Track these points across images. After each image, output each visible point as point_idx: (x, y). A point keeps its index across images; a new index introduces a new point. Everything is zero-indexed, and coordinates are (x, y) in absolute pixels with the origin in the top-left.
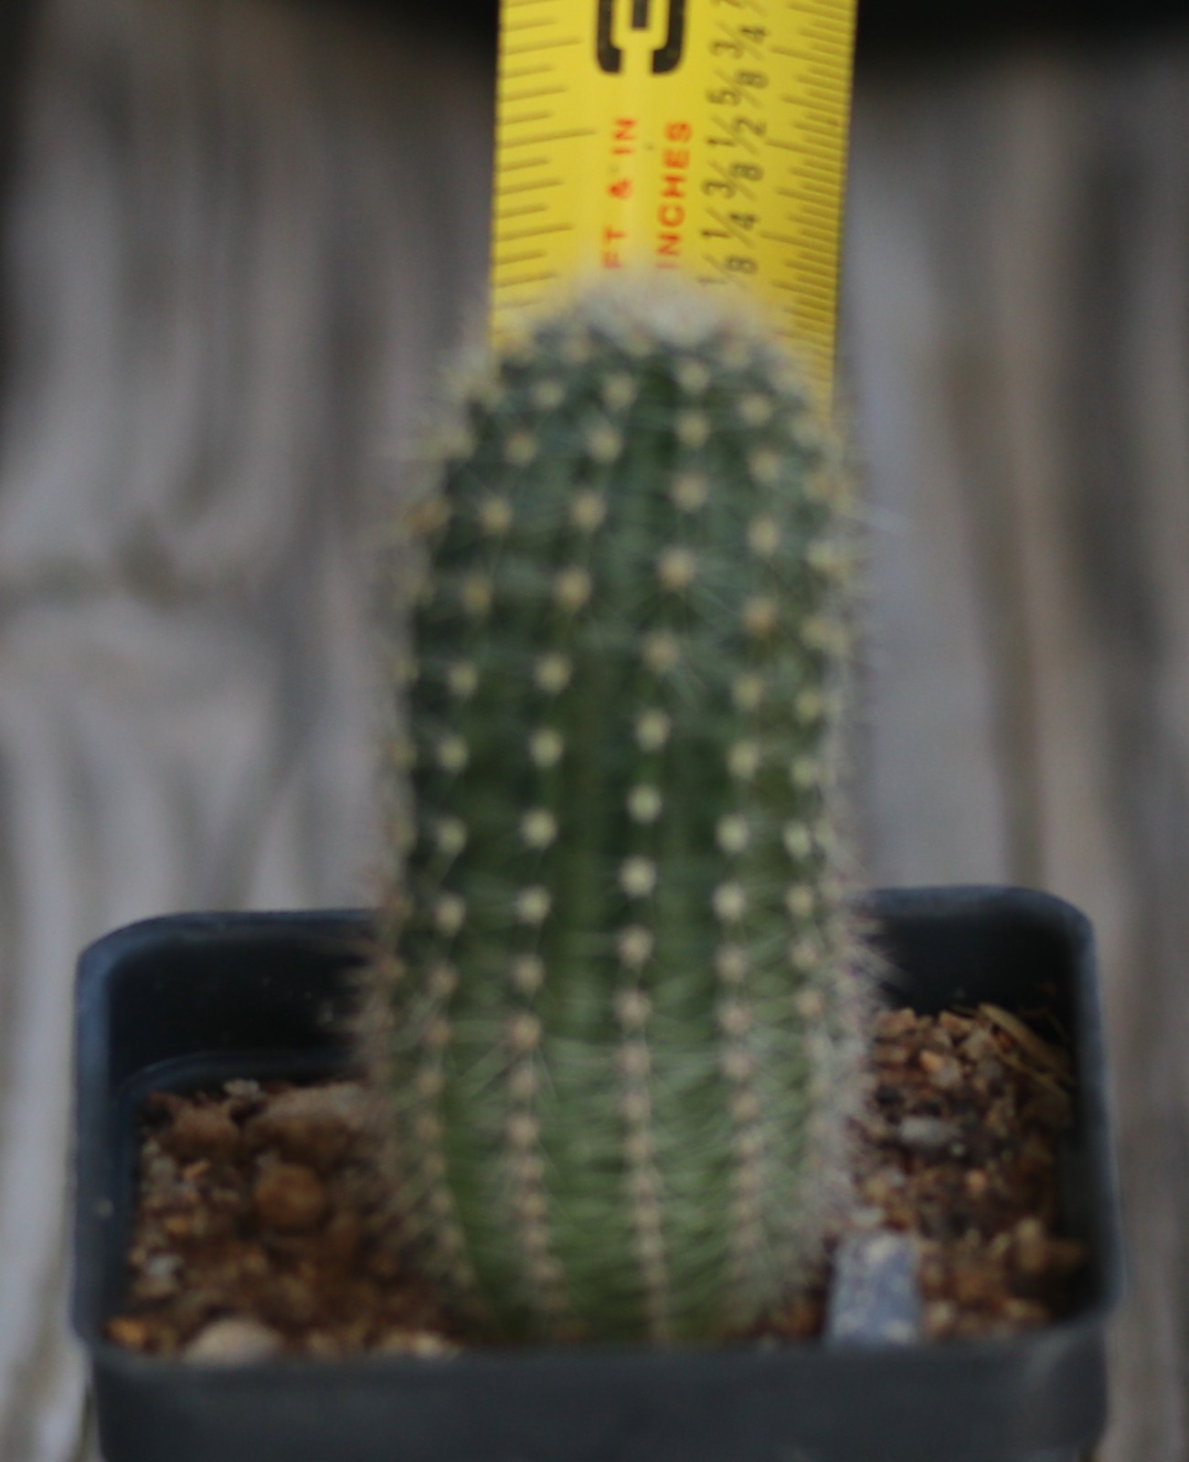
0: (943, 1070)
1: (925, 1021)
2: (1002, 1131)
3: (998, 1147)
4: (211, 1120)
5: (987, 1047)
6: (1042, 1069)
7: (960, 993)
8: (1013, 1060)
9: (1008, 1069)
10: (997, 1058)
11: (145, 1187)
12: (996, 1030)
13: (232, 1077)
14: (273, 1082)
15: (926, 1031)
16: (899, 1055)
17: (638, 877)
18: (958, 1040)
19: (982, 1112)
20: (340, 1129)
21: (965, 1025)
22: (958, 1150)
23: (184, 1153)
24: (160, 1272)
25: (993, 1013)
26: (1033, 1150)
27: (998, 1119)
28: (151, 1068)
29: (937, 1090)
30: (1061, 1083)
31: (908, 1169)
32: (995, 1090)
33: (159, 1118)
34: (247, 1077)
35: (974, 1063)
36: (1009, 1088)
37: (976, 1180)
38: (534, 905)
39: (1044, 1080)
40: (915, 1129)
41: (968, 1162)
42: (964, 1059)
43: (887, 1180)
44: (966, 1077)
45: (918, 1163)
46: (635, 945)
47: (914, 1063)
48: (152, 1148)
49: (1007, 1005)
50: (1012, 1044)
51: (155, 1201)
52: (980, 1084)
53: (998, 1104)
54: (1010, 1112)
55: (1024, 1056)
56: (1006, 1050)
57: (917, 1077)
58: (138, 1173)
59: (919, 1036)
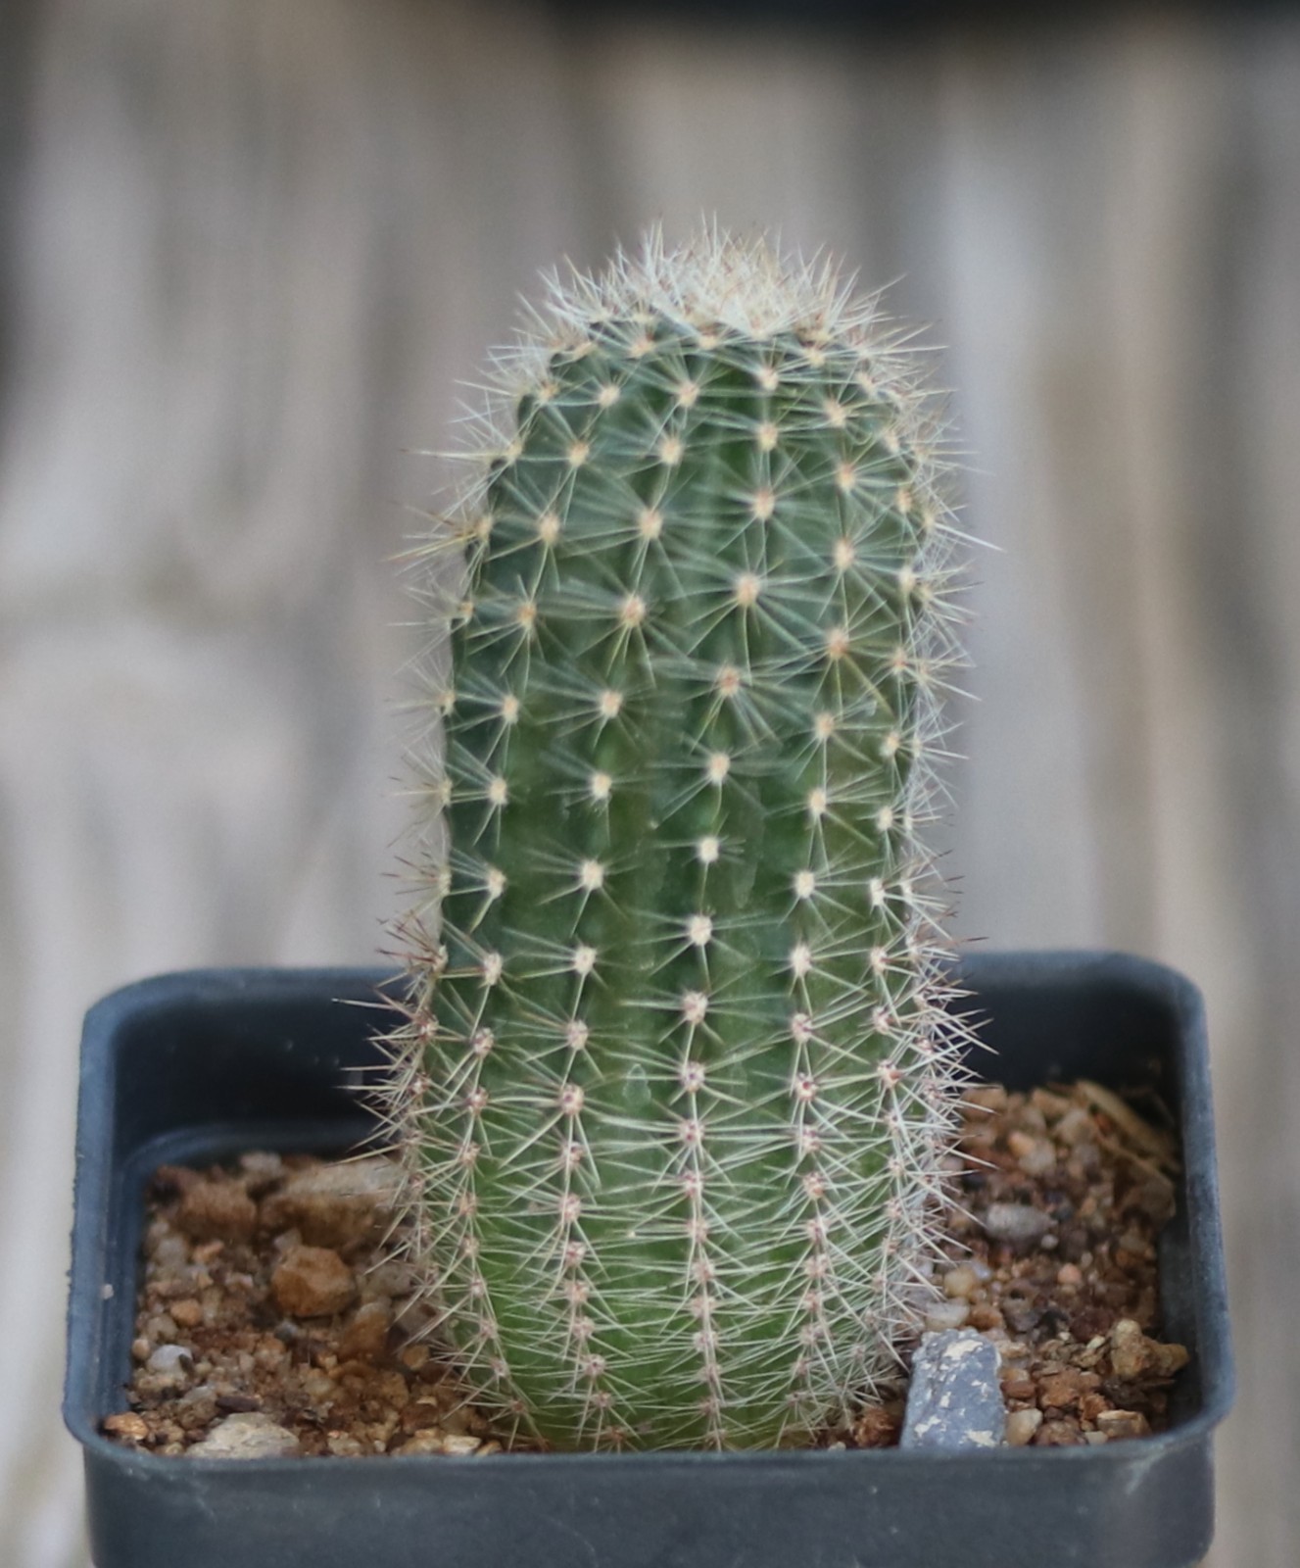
0: (1035, 1154)
1: (1016, 1100)
2: (1099, 1222)
3: (1093, 1239)
4: (224, 1196)
5: (1083, 1130)
6: (1144, 1154)
7: (1055, 1070)
8: (1112, 1143)
9: (1106, 1154)
10: (1095, 1141)
11: (151, 1269)
12: (1094, 1110)
13: (251, 1149)
14: (295, 1155)
15: (1016, 1111)
16: (987, 1136)
17: (699, 930)
18: (1051, 1121)
19: (1077, 1201)
20: (367, 1207)
21: (1060, 1104)
22: (1050, 1241)
23: (196, 1231)
24: (166, 1363)
25: (1091, 1092)
26: (1132, 1241)
27: (1095, 1206)
28: (161, 1140)
29: (1028, 1176)
30: (1164, 1170)
31: (994, 1264)
32: (1092, 1177)
33: (168, 1194)
34: (267, 1149)
35: (1069, 1147)
36: (1107, 1175)
37: (1068, 1274)
38: (584, 960)
39: (1147, 1166)
40: (1002, 1217)
41: (1059, 1254)
42: (1058, 1142)
43: (970, 1274)
44: (1059, 1161)
45: (1005, 1256)
46: (696, 1006)
47: (1002, 1146)
48: (160, 1227)
49: (1108, 1082)
50: (1110, 1126)
51: (162, 1286)
52: (1075, 1170)
53: (1094, 1190)
54: (1108, 1201)
55: (1125, 1140)
56: (1104, 1132)
57: (1007, 1160)
58: (144, 1254)
59: (1009, 1117)
